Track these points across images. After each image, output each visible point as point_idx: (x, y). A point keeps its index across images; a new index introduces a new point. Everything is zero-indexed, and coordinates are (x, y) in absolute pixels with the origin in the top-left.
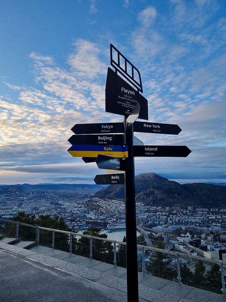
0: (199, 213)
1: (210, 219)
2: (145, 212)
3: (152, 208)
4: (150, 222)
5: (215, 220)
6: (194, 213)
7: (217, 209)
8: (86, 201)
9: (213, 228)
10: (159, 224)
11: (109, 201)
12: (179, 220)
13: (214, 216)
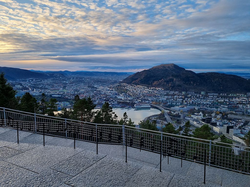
0: (210, 97)
1: (219, 102)
2: (165, 95)
3: (171, 92)
4: (168, 103)
5: (223, 102)
6: (206, 97)
7: (226, 94)
8: (116, 86)
9: (221, 109)
10: (176, 105)
11: (135, 86)
12: (192, 102)
13: (223, 100)
